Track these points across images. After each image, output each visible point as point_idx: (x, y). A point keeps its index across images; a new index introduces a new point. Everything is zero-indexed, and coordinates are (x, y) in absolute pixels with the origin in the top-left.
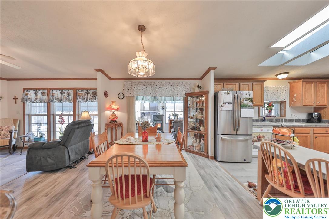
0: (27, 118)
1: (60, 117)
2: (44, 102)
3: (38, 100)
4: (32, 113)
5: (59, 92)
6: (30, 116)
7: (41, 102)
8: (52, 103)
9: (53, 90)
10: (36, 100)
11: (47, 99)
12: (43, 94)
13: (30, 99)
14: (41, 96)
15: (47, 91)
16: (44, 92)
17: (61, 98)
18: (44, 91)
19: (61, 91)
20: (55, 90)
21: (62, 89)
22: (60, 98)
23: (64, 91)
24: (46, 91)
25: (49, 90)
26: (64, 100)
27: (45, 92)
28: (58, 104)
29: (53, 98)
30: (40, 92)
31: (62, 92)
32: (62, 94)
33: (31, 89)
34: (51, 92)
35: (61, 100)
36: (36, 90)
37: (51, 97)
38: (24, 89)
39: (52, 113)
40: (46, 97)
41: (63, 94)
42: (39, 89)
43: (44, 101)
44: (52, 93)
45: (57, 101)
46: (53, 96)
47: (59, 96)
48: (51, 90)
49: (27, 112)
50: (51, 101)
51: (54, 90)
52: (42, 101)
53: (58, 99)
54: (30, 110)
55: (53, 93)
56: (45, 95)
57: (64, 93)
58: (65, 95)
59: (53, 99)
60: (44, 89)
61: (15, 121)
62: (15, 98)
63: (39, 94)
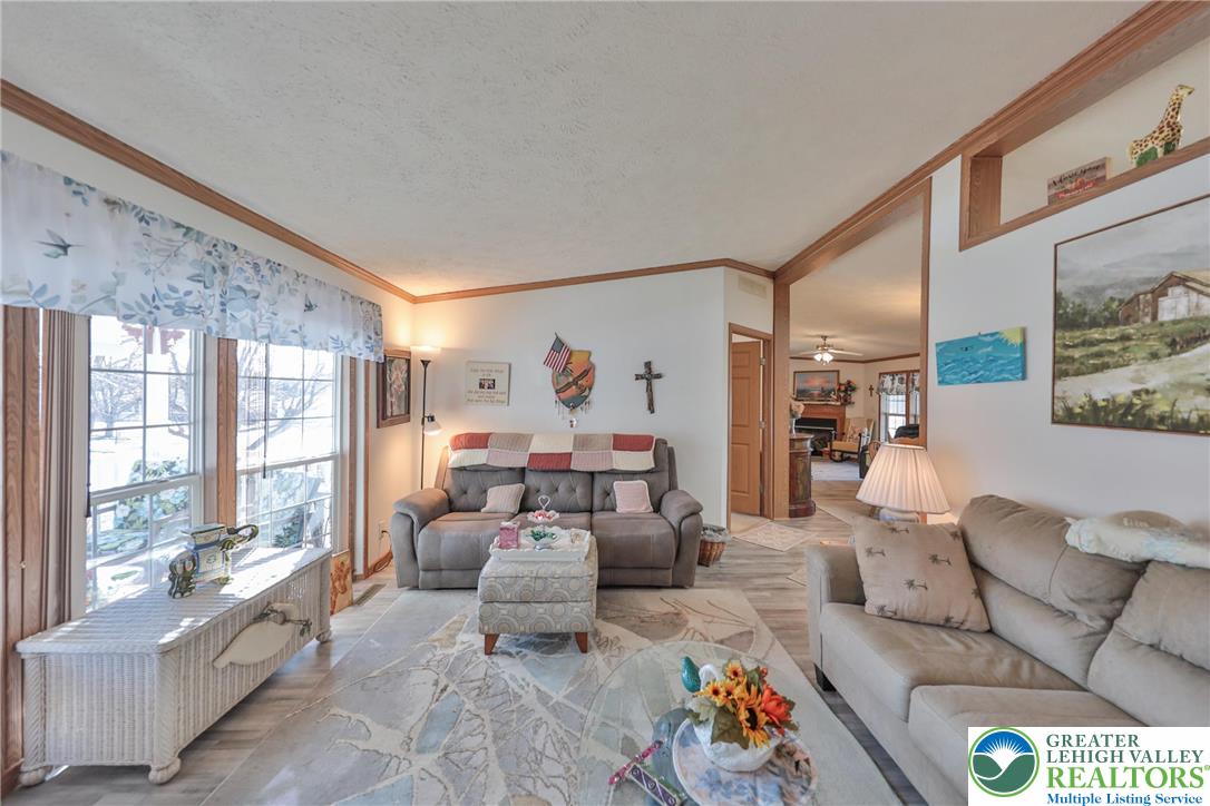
0: (883, 418)
3: (894, 392)
4: (891, 412)
6: (887, 415)
7: (899, 394)
8: (911, 395)
10: (892, 390)
11: (905, 389)
12: (901, 380)
13: (884, 390)
14: (899, 384)
16: (902, 378)
18: (902, 376)
24: (905, 376)
25: (908, 372)
30: (897, 378)
33: (888, 373)
34: (911, 377)
36: (893, 374)
37: (910, 385)
38: (880, 374)
40: (905, 385)
42: (897, 373)
43: (903, 393)
46: (913, 383)
48: (911, 374)
49: (883, 410)
50: (910, 392)
52: (900, 392)
54: (887, 406)
55: (914, 378)
56: (904, 381)
60: (903, 372)
61: (869, 421)
62: (871, 389)
63: (896, 381)
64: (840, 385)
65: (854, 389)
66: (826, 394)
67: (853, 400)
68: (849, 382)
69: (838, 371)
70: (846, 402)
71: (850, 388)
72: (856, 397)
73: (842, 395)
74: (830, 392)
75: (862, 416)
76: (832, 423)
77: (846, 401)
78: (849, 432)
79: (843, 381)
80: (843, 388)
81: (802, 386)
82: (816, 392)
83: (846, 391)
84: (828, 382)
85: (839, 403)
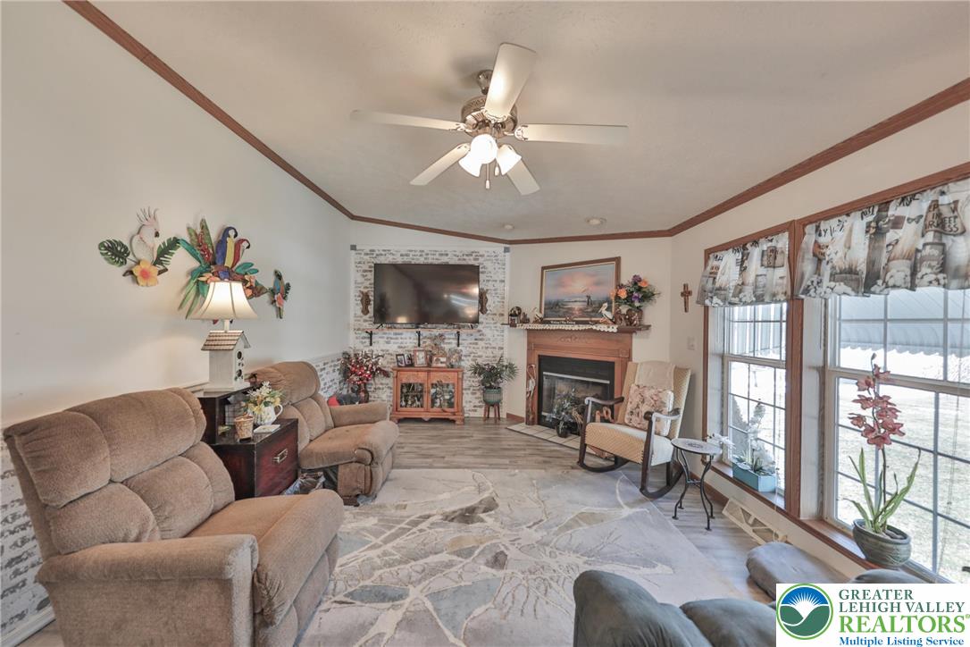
0: (714, 365)
1: (865, 394)
2: (774, 299)
3: (748, 294)
4: (734, 352)
5: (858, 225)
6: (725, 359)
7: (759, 299)
8: (811, 305)
9: (818, 228)
10: (740, 288)
11: (786, 281)
12: (771, 259)
13: (718, 291)
14: (762, 271)
15: (790, 238)
16: (774, 251)
17: (871, 263)
18: (773, 244)
19: (870, 218)
20: (834, 222)
21: (877, 203)
22: (862, 267)
23: (895, 210)
24: (782, 242)
25: (795, 229)
26: (899, 271)
27: (779, 246)
28: (849, 304)
29: (818, 271)
30: (756, 253)
31: (877, 221)
32: (876, 233)
33: (725, 247)
34: (809, 238)
35: (868, 280)
36: (741, 245)
37: (807, 267)
38: (708, 253)
39: (811, 355)
40: (783, 272)
41: (891, 236)
42: (755, 240)
43: (774, 295)
44: (816, 242)
45: (841, 287)
46: (819, 257)
47: (860, 254)
48: (810, 229)
49: (715, 344)
50: (807, 291)
51: (824, 225)
52: (763, 295)
53: (847, 275)
54: (726, 336)
55: (822, 240)
56: (779, 261)
57: (897, 223)
58: (907, 237)
59: (815, 278)
60: (776, 231)
61: (679, 372)
62: (686, 293)
63: (754, 264)
64: (620, 286)
65: (647, 296)
66: (593, 307)
67: (646, 321)
68: (636, 280)
69: (617, 260)
70: (631, 325)
71: (640, 293)
72: (655, 314)
73: (624, 309)
74: (600, 306)
75: (666, 357)
76: (606, 369)
77: (630, 322)
78: (632, 399)
79: (626, 279)
80: (623, 294)
81: (553, 294)
82: (577, 306)
83: (629, 300)
84: (598, 284)
85: (614, 329)
